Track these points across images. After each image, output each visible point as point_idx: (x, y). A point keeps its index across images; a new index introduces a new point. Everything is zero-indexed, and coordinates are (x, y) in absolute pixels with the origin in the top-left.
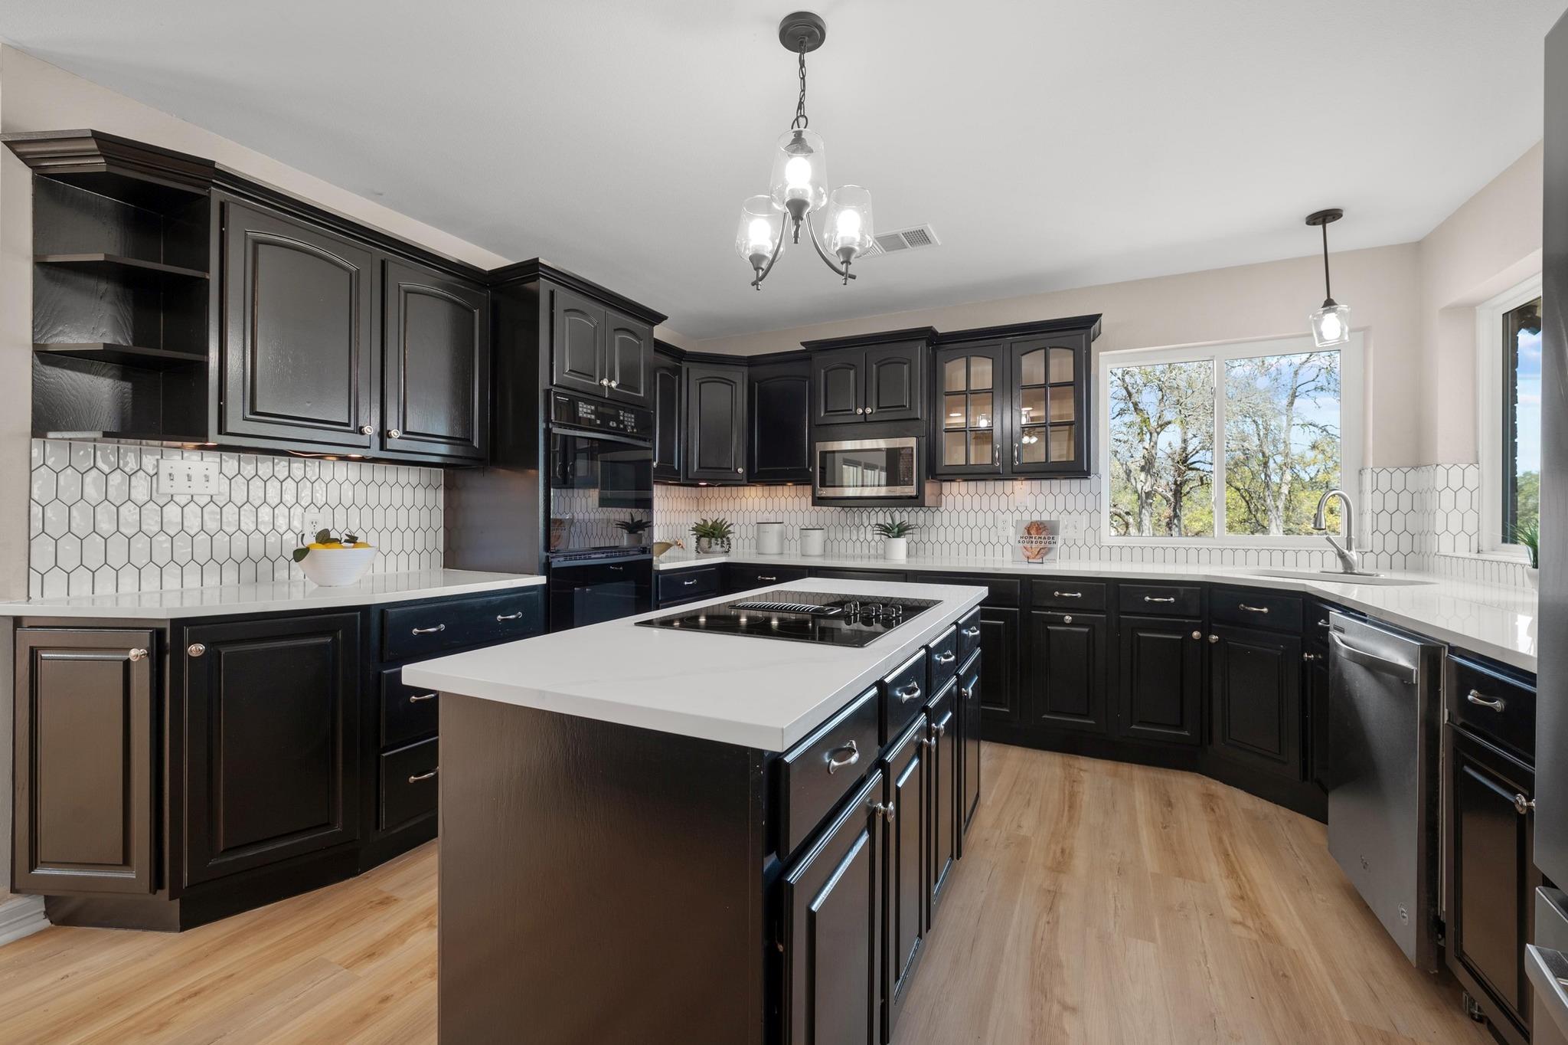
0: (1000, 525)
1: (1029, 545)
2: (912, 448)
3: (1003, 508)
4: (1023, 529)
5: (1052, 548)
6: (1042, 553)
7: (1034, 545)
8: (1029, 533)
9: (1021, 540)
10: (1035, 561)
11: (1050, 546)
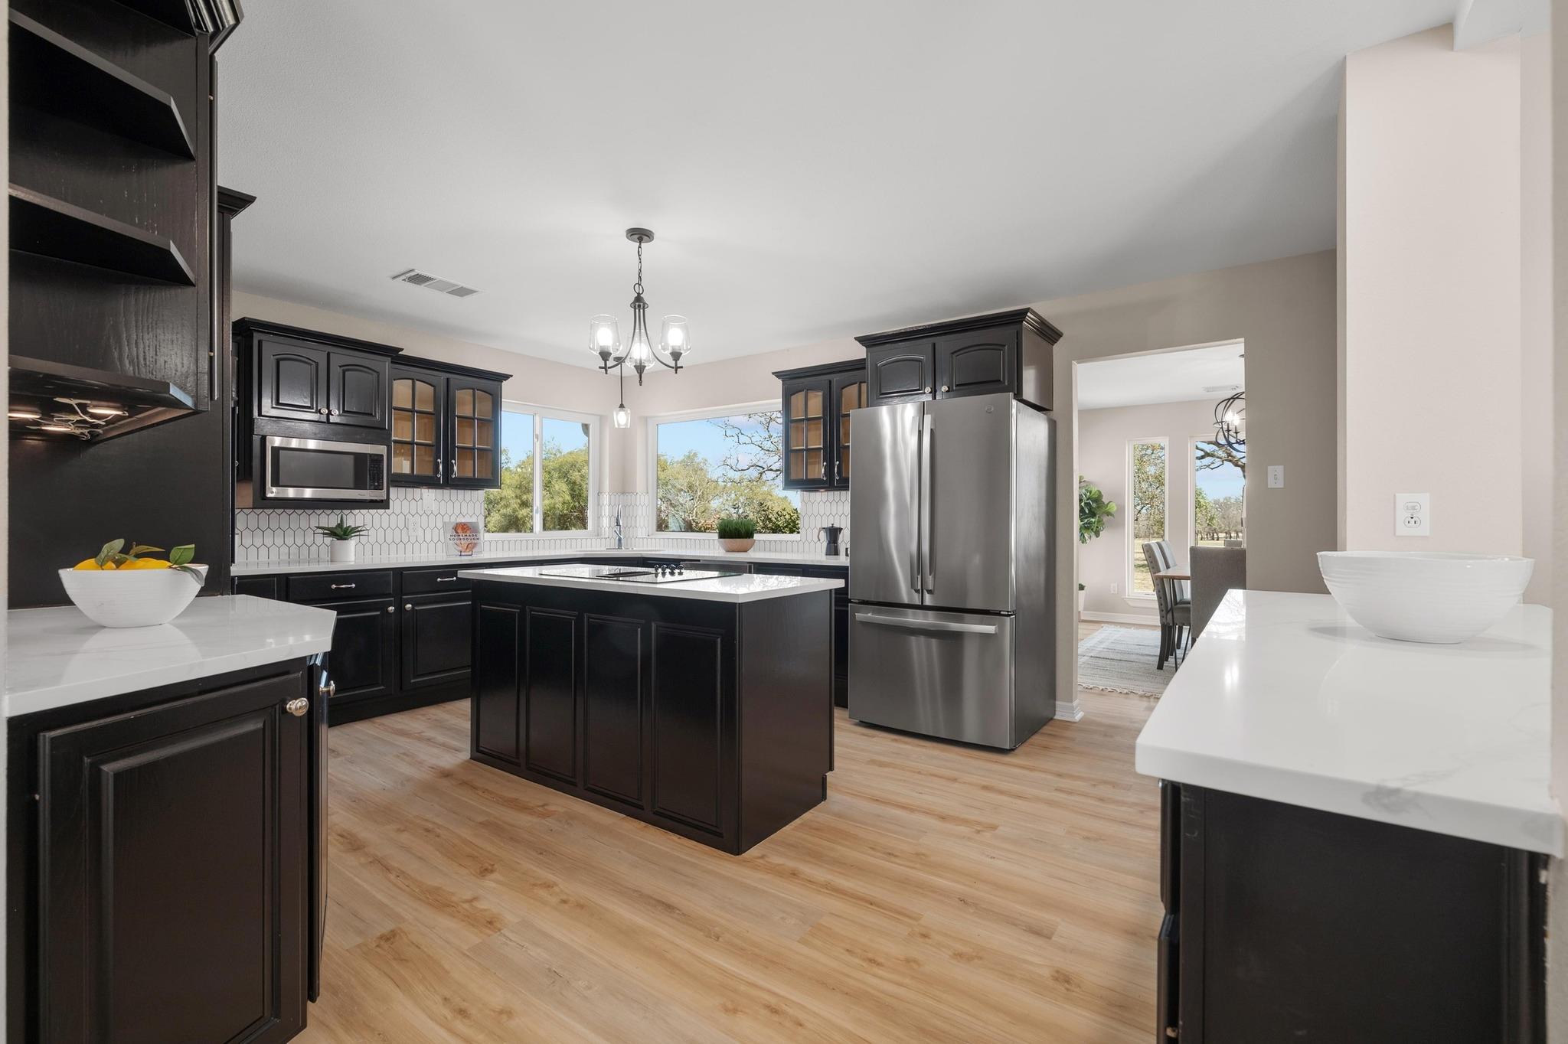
0: (411, 526)
1: (458, 542)
2: (382, 456)
3: (413, 512)
4: (451, 528)
5: (475, 544)
6: (471, 547)
7: (462, 542)
8: (457, 532)
9: (452, 538)
10: (466, 554)
11: (476, 541)
